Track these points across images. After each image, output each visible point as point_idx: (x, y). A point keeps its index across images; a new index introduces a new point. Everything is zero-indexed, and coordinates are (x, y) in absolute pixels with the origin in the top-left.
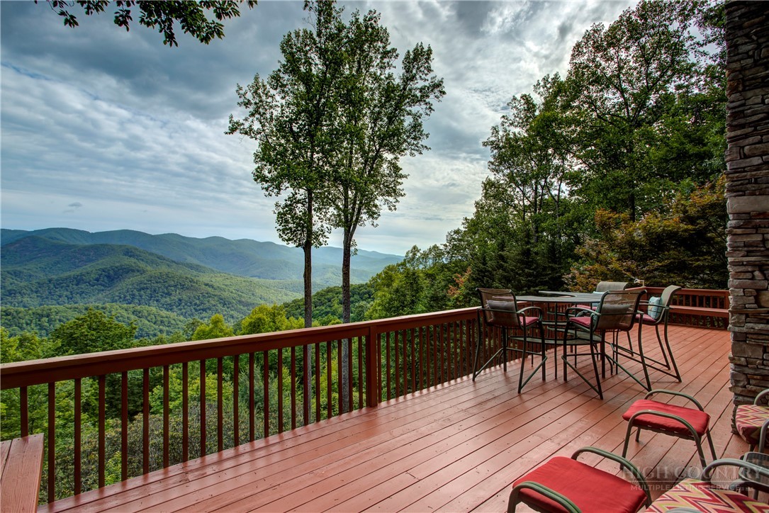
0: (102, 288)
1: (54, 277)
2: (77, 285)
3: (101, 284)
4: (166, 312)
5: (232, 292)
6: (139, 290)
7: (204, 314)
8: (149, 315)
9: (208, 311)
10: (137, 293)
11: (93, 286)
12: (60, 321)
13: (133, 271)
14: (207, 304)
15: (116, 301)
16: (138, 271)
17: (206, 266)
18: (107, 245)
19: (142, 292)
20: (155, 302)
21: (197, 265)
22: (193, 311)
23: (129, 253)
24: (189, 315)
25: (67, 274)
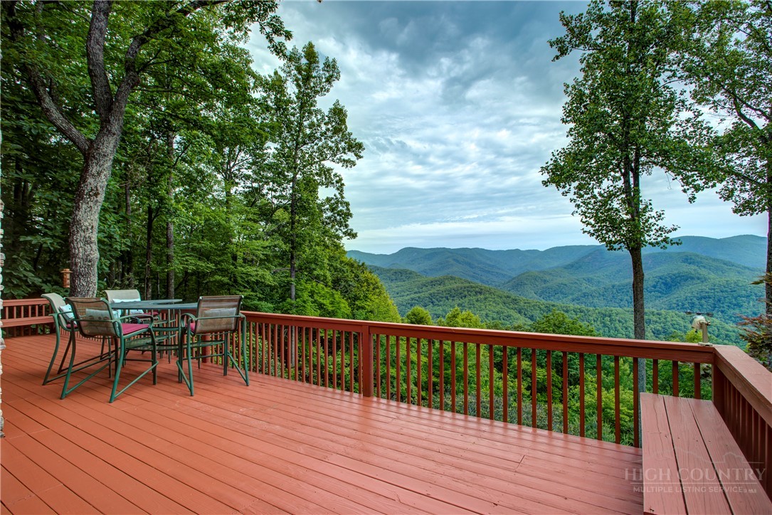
0: (660, 294)
1: (617, 283)
3: (658, 291)
6: (700, 299)
10: (697, 302)
11: (650, 292)
12: (619, 321)
13: (692, 278)
15: (674, 308)
16: (698, 279)
19: (703, 301)
20: (720, 313)
23: (687, 260)
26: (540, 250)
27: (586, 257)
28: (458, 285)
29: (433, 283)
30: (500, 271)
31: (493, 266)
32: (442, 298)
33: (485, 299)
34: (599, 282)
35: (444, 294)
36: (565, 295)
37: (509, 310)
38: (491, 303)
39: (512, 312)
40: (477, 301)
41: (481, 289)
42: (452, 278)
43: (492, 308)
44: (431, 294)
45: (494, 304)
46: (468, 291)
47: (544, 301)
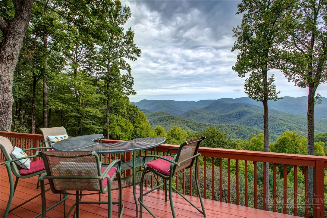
0: (237, 119)
1: (223, 115)
2: (229, 117)
3: (237, 118)
4: (261, 130)
5: (295, 124)
6: (250, 120)
7: (279, 133)
8: (254, 130)
9: (281, 132)
10: (249, 122)
11: (234, 118)
12: (224, 129)
13: (248, 113)
14: (281, 128)
15: (242, 124)
16: (250, 113)
17: (281, 111)
18: (239, 103)
19: (251, 121)
20: (257, 126)
21: (276, 110)
22: (274, 131)
23: (247, 106)
24: (272, 133)
25: (227, 114)
26: (196, 101)
27: (212, 104)
28: (164, 115)
29: (155, 115)
30: (180, 110)
31: (178, 108)
32: (158, 121)
33: (175, 121)
34: (217, 114)
35: (159, 119)
36: (205, 119)
37: (184, 126)
38: (178, 123)
39: (186, 127)
40: (172, 122)
41: (174, 117)
42: (162, 113)
43: (178, 125)
44: (154, 120)
45: (179, 124)
46: (169, 118)
47: (197, 122)
